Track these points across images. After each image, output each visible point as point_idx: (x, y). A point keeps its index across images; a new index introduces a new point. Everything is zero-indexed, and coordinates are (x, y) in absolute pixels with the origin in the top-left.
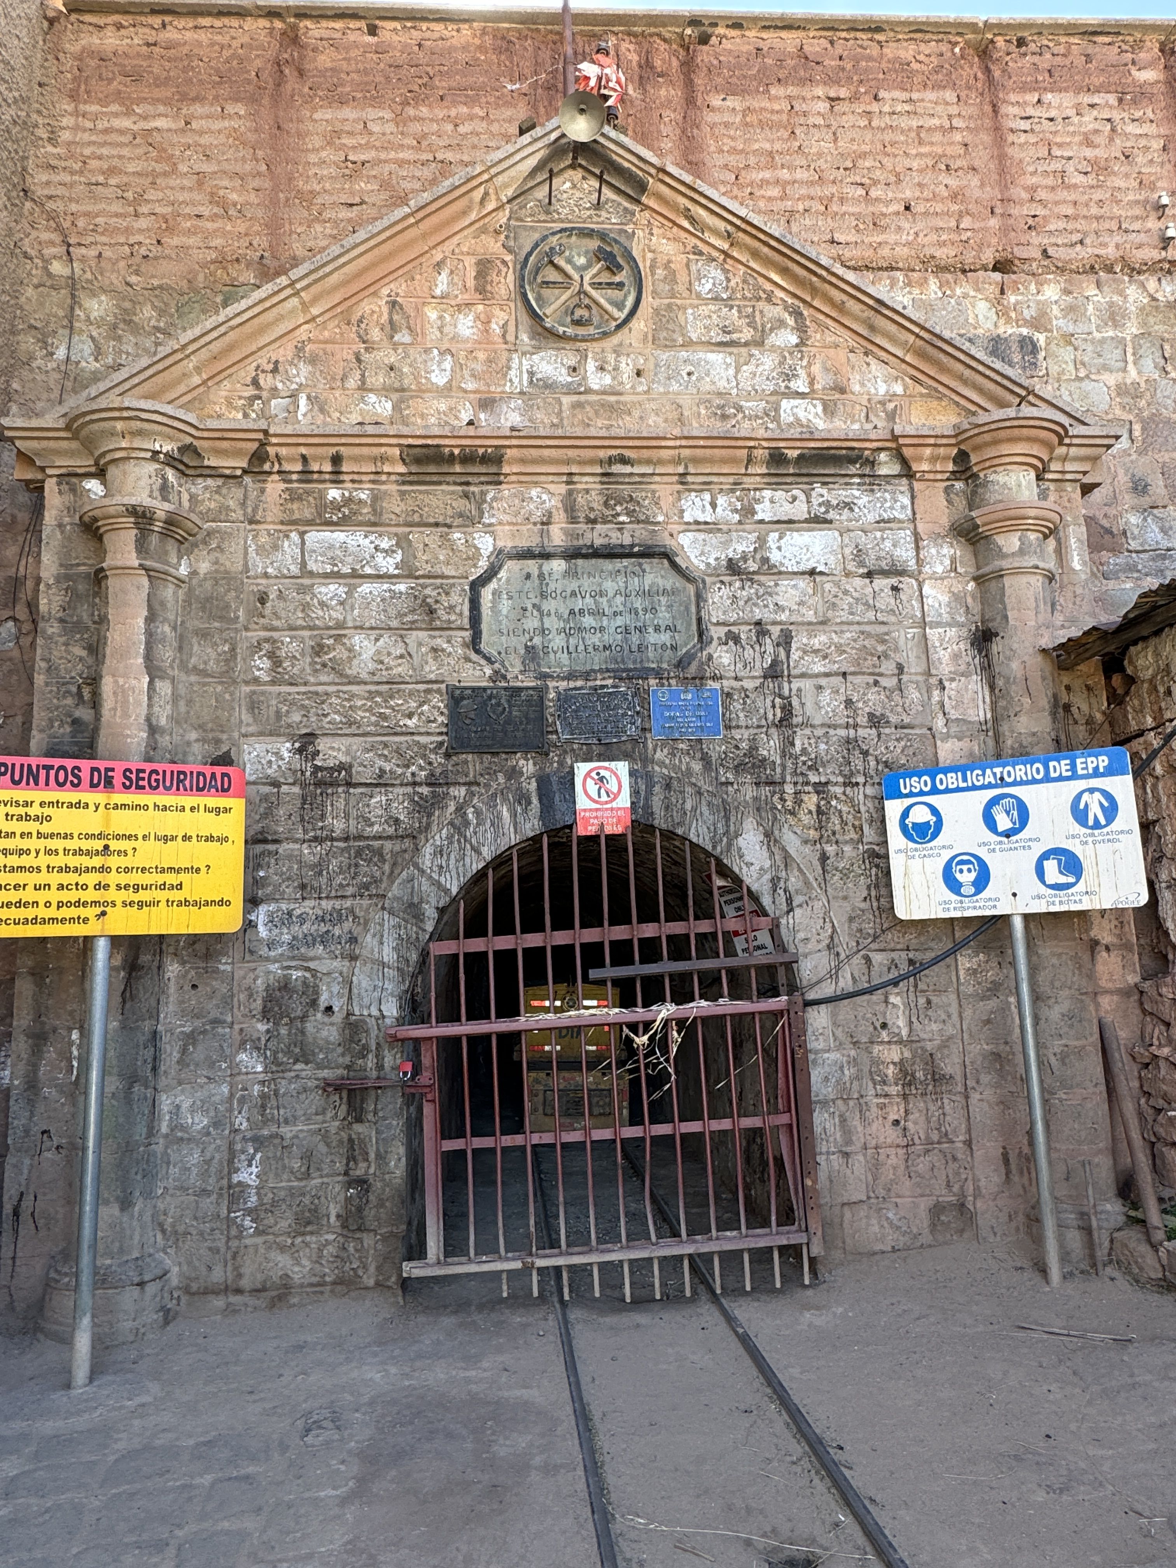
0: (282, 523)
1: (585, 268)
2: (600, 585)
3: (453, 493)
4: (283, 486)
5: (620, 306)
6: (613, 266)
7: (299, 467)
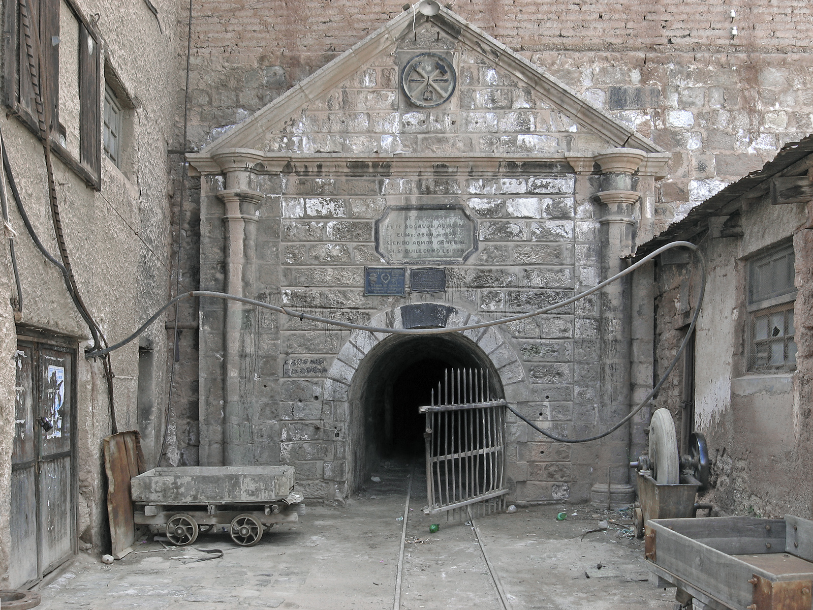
0: (297, 194)
1: (431, 72)
2: (432, 222)
3: (369, 180)
4: (297, 178)
5: (446, 91)
6: (443, 72)
7: (303, 170)
